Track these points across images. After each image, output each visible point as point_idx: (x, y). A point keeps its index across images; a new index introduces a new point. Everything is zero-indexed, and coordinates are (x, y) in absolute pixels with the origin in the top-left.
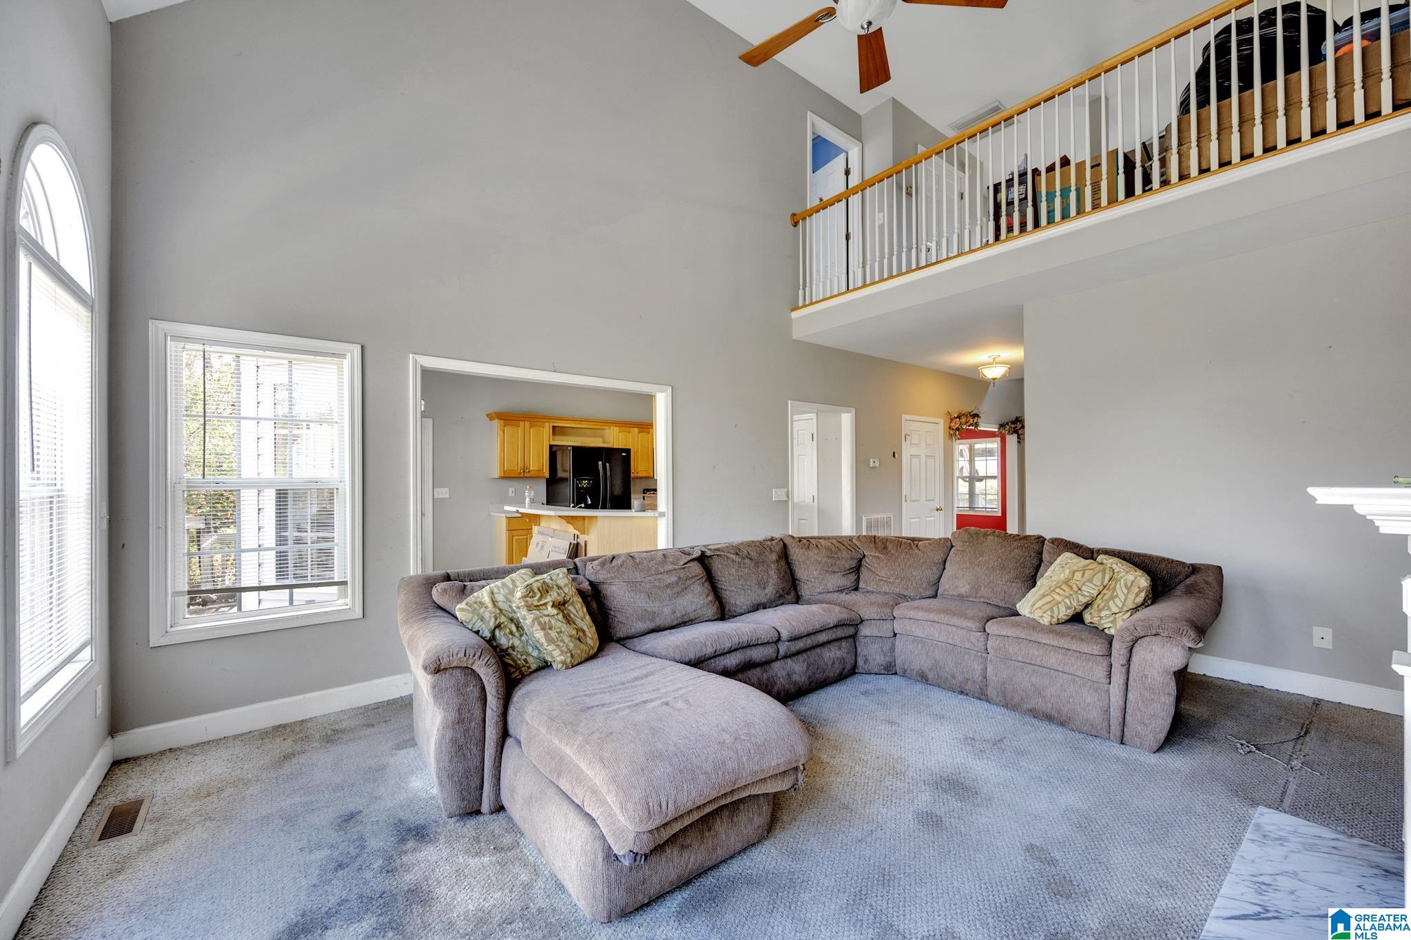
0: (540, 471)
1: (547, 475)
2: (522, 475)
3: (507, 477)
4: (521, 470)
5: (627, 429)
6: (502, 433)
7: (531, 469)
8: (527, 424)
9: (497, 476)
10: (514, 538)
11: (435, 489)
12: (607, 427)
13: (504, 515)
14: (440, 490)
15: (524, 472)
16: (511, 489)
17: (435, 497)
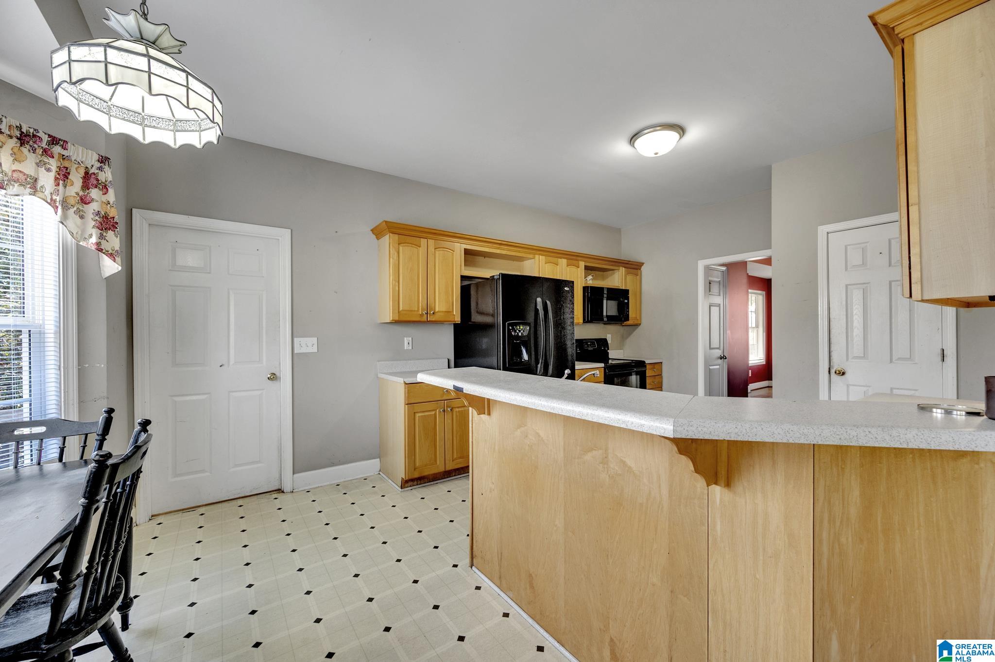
0: (449, 312)
1: (458, 319)
2: (424, 319)
3: (402, 321)
4: (423, 310)
5: (555, 260)
6: (396, 254)
7: (437, 310)
8: (431, 242)
9: (388, 319)
10: (418, 415)
11: (295, 339)
12: (531, 256)
13: (401, 380)
14: (303, 340)
15: (427, 314)
16: (407, 339)
17: (296, 352)
